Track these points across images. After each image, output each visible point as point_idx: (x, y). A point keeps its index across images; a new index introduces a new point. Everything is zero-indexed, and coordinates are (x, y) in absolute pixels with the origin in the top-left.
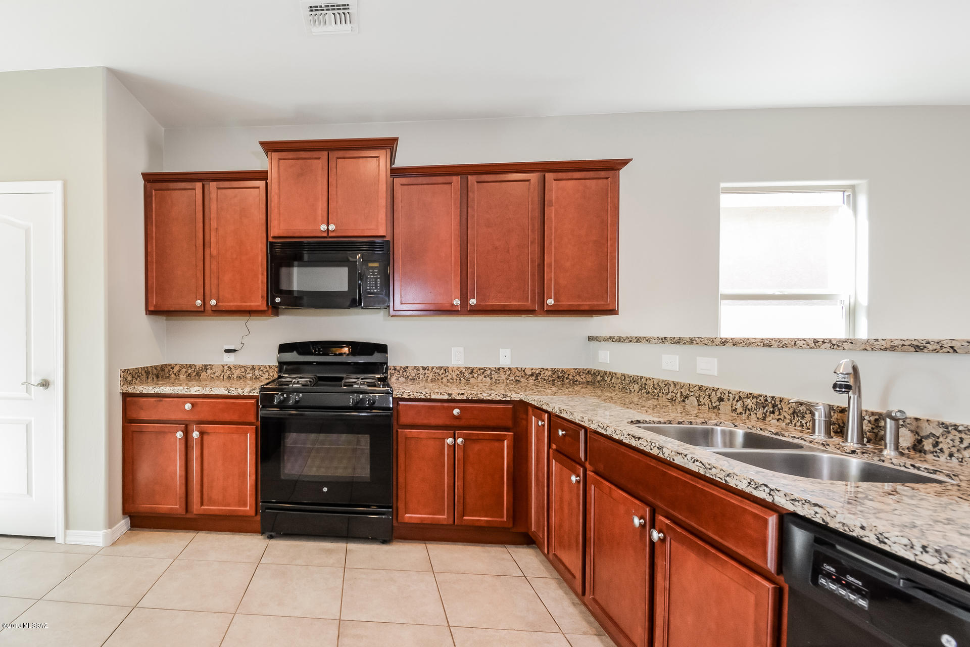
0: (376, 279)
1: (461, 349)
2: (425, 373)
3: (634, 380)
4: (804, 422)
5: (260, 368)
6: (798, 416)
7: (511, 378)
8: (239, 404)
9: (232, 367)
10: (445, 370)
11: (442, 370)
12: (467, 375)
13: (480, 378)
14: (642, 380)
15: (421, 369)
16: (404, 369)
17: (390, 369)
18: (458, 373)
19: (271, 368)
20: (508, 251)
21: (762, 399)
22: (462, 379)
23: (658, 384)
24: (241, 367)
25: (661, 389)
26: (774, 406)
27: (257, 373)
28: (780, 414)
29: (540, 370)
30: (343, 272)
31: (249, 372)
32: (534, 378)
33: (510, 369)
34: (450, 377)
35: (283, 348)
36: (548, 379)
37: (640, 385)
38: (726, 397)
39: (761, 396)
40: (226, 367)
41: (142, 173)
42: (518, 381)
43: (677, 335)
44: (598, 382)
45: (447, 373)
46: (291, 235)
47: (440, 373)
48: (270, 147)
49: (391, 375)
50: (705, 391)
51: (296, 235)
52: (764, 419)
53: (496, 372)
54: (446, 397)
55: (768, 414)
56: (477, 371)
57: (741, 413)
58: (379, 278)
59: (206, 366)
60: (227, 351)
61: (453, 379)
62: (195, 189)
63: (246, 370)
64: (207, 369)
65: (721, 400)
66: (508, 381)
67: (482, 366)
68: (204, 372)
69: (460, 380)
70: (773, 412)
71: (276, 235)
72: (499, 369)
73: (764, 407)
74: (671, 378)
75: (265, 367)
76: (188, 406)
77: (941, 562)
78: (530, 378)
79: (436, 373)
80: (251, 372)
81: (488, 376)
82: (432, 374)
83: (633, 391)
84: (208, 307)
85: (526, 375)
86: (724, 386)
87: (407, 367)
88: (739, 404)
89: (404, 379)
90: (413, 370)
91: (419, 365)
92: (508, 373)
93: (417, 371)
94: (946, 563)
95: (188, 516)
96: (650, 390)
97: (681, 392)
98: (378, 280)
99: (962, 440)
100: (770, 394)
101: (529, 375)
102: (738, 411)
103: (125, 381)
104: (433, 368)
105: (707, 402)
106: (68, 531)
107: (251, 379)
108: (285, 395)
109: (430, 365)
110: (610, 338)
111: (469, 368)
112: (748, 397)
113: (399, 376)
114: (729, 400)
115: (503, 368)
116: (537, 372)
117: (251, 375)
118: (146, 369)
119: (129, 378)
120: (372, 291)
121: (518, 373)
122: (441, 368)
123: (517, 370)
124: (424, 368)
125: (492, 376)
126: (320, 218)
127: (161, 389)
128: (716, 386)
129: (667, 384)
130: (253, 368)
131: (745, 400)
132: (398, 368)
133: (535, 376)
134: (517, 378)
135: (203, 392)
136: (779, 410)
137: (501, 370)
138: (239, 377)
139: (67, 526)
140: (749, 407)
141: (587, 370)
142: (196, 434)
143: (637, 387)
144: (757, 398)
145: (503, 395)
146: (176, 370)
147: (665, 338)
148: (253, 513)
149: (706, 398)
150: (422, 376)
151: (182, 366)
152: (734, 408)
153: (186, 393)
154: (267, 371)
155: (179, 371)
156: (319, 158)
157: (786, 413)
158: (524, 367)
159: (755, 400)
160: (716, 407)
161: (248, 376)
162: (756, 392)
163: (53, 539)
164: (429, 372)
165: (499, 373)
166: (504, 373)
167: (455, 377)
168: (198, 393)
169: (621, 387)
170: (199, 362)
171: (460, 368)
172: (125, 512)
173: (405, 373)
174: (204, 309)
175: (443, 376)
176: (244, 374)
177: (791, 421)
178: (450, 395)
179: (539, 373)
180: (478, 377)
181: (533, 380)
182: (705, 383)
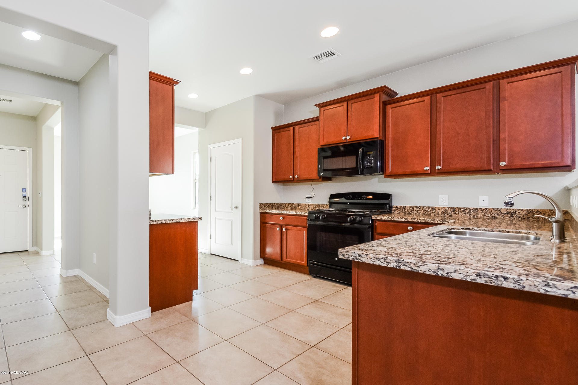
0: (371, 160)
1: (447, 196)
2: (418, 210)
5: (322, 205)
7: (488, 215)
8: (301, 218)
9: (309, 205)
10: (433, 209)
11: (431, 209)
12: (450, 212)
13: (461, 214)
15: (415, 209)
16: (403, 207)
17: (394, 207)
18: (443, 211)
20: (468, 135)
22: (446, 214)
24: (313, 205)
27: (320, 208)
29: (515, 210)
30: (353, 158)
32: (509, 215)
33: (487, 209)
34: (436, 212)
35: (333, 196)
36: (524, 216)
40: (307, 205)
41: (271, 128)
42: (494, 217)
45: (434, 211)
46: (329, 144)
47: (429, 210)
48: (321, 106)
49: (394, 211)
51: (331, 143)
53: (474, 211)
54: (404, 220)
56: (458, 210)
58: (373, 159)
59: (298, 204)
60: (307, 198)
61: (439, 214)
62: (290, 130)
63: (316, 206)
64: (299, 205)
66: (485, 217)
67: (462, 207)
68: (298, 207)
69: (444, 215)
71: (322, 145)
72: (477, 209)
75: (324, 205)
76: (281, 218)
78: (506, 215)
79: (426, 210)
80: (318, 208)
81: (468, 213)
82: (423, 211)
84: (295, 179)
85: (501, 213)
87: (405, 207)
89: (403, 213)
90: (409, 208)
91: (414, 205)
92: (485, 212)
93: (412, 209)
95: (281, 262)
98: (373, 160)
101: (505, 214)
103: (261, 208)
104: (423, 207)
106: (242, 259)
108: (318, 215)
109: (422, 205)
111: (452, 208)
113: (400, 211)
115: (481, 208)
116: (512, 212)
118: (272, 204)
119: (263, 207)
120: (369, 166)
121: (493, 212)
122: (429, 208)
123: (493, 210)
124: (417, 207)
125: (471, 213)
126: (343, 134)
127: (272, 211)
130: (319, 205)
132: (399, 207)
133: (510, 214)
134: (493, 215)
135: (287, 213)
137: (479, 210)
139: (242, 257)
141: (565, 211)
142: (284, 229)
145: (443, 220)
146: (287, 205)
148: (306, 265)
150: (415, 212)
151: (289, 204)
153: (281, 213)
154: (325, 207)
155: (288, 206)
156: (343, 106)
158: (500, 208)
161: (316, 209)
163: (238, 261)
164: (420, 210)
165: (477, 211)
166: (481, 212)
167: (440, 213)
168: (285, 213)
170: (296, 202)
171: (444, 208)
172: (261, 257)
173: (404, 210)
174: (293, 179)
175: (431, 212)
176: (314, 208)
178: (406, 219)
179: (514, 212)
180: (459, 214)
181: (508, 217)
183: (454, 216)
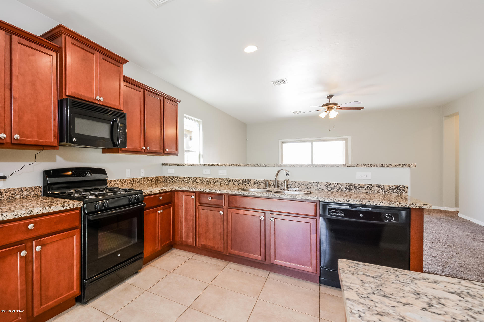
1: (129, 170)
2: (118, 183)
3: (190, 179)
4: (258, 185)
5: (27, 189)
6: (256, 184)
8: (70, 215)
10: (125, 181)
12: (132, 182)
14: (194, 178)
19: (36, 188)
21: (244, 180)
23: (202, 179)
24: (11, 191)
25: (203, 180)
26: (248, 182)
27: (24, 193)
28: (250, 184)
29: (152, 178)
31: (18, 193)
36: (155, 181)
37: (193, 180)
38: (231, 181)
39: (244, 179)
43: (211, 163)
44: (169, 181)
50: (223, 180)
51: (81, 98)
52: (245, 185)
54: (158, 192)
55: (246, 184)
56: (135, 180)
57: (237, 185)
58: (123, 133)
63: (15, 192)
65: (229, 182)
67: (137, 178)
70: (248, 183)
73: (245, 183)
74: (208, 177)
75: (31, 188)
76: (31, 226)
77: (361, 202)
78: (150, 182)
79: (122, 182)
80: (20, 194)
81: (139, 182)
83: (189, 182)
84: (13, 141)
85: (149, 180)
86: (230, 178)
88: (237, 182)
91: (116, 179)
92: (144, 180)
93: (115, 182)
94: (362, 202)
96: (198, 182)
97: (213, 181)
99: (296, 184)
100: (247, 179)
102: (236, 184)
105: (224, 183)
107: (20, 198)
108: (100, 203)
109: (120, 179)
110: (176, 164)
112: (239, 180)
114: (232, 182)
117: (19, 196)
122: (123, 180)
124: (118, 181)
127: (3, 216)
128: (227, 178)
129: (207, 179)
130: (21, 190)
131: (238, 181)
134: (146, 182)
135: (44, 212)
136: (250, 183)
137: (142, 179)
138: (9, 198)
140: (240, 183)
142: (38, 248)
143: (191, 181)
144: (242, 180)
147: (206, 164)
149: (224, 182)
150: (117, 185)
152: (234, 184)
153: (28, 215)
154: (33, 191)
156: (93, 54)
157: (252, 183)
158: (148, 177)
159: (242, 181)
160: (228, 184)
161: (17, 197)
162: (242, 179)
168: (39, 213)
169: (183, 181)
171: (130, 179)
176: (13, 196)
177: (254, 185)
182: (223, 178)
183: (134, 184)
